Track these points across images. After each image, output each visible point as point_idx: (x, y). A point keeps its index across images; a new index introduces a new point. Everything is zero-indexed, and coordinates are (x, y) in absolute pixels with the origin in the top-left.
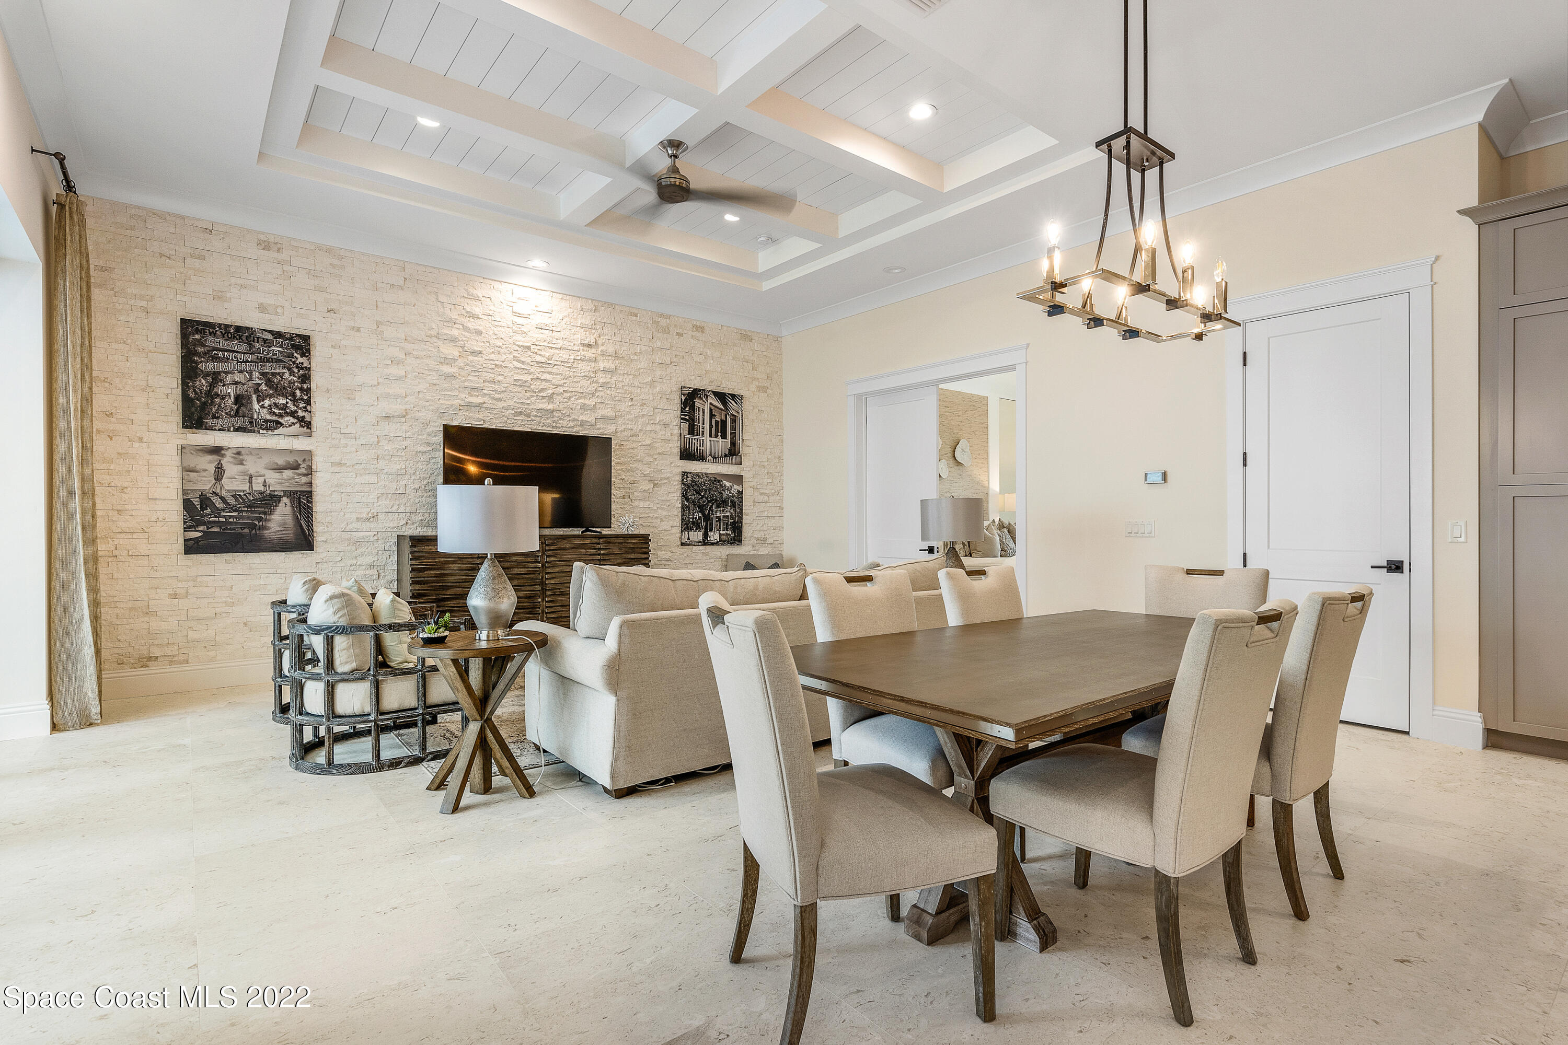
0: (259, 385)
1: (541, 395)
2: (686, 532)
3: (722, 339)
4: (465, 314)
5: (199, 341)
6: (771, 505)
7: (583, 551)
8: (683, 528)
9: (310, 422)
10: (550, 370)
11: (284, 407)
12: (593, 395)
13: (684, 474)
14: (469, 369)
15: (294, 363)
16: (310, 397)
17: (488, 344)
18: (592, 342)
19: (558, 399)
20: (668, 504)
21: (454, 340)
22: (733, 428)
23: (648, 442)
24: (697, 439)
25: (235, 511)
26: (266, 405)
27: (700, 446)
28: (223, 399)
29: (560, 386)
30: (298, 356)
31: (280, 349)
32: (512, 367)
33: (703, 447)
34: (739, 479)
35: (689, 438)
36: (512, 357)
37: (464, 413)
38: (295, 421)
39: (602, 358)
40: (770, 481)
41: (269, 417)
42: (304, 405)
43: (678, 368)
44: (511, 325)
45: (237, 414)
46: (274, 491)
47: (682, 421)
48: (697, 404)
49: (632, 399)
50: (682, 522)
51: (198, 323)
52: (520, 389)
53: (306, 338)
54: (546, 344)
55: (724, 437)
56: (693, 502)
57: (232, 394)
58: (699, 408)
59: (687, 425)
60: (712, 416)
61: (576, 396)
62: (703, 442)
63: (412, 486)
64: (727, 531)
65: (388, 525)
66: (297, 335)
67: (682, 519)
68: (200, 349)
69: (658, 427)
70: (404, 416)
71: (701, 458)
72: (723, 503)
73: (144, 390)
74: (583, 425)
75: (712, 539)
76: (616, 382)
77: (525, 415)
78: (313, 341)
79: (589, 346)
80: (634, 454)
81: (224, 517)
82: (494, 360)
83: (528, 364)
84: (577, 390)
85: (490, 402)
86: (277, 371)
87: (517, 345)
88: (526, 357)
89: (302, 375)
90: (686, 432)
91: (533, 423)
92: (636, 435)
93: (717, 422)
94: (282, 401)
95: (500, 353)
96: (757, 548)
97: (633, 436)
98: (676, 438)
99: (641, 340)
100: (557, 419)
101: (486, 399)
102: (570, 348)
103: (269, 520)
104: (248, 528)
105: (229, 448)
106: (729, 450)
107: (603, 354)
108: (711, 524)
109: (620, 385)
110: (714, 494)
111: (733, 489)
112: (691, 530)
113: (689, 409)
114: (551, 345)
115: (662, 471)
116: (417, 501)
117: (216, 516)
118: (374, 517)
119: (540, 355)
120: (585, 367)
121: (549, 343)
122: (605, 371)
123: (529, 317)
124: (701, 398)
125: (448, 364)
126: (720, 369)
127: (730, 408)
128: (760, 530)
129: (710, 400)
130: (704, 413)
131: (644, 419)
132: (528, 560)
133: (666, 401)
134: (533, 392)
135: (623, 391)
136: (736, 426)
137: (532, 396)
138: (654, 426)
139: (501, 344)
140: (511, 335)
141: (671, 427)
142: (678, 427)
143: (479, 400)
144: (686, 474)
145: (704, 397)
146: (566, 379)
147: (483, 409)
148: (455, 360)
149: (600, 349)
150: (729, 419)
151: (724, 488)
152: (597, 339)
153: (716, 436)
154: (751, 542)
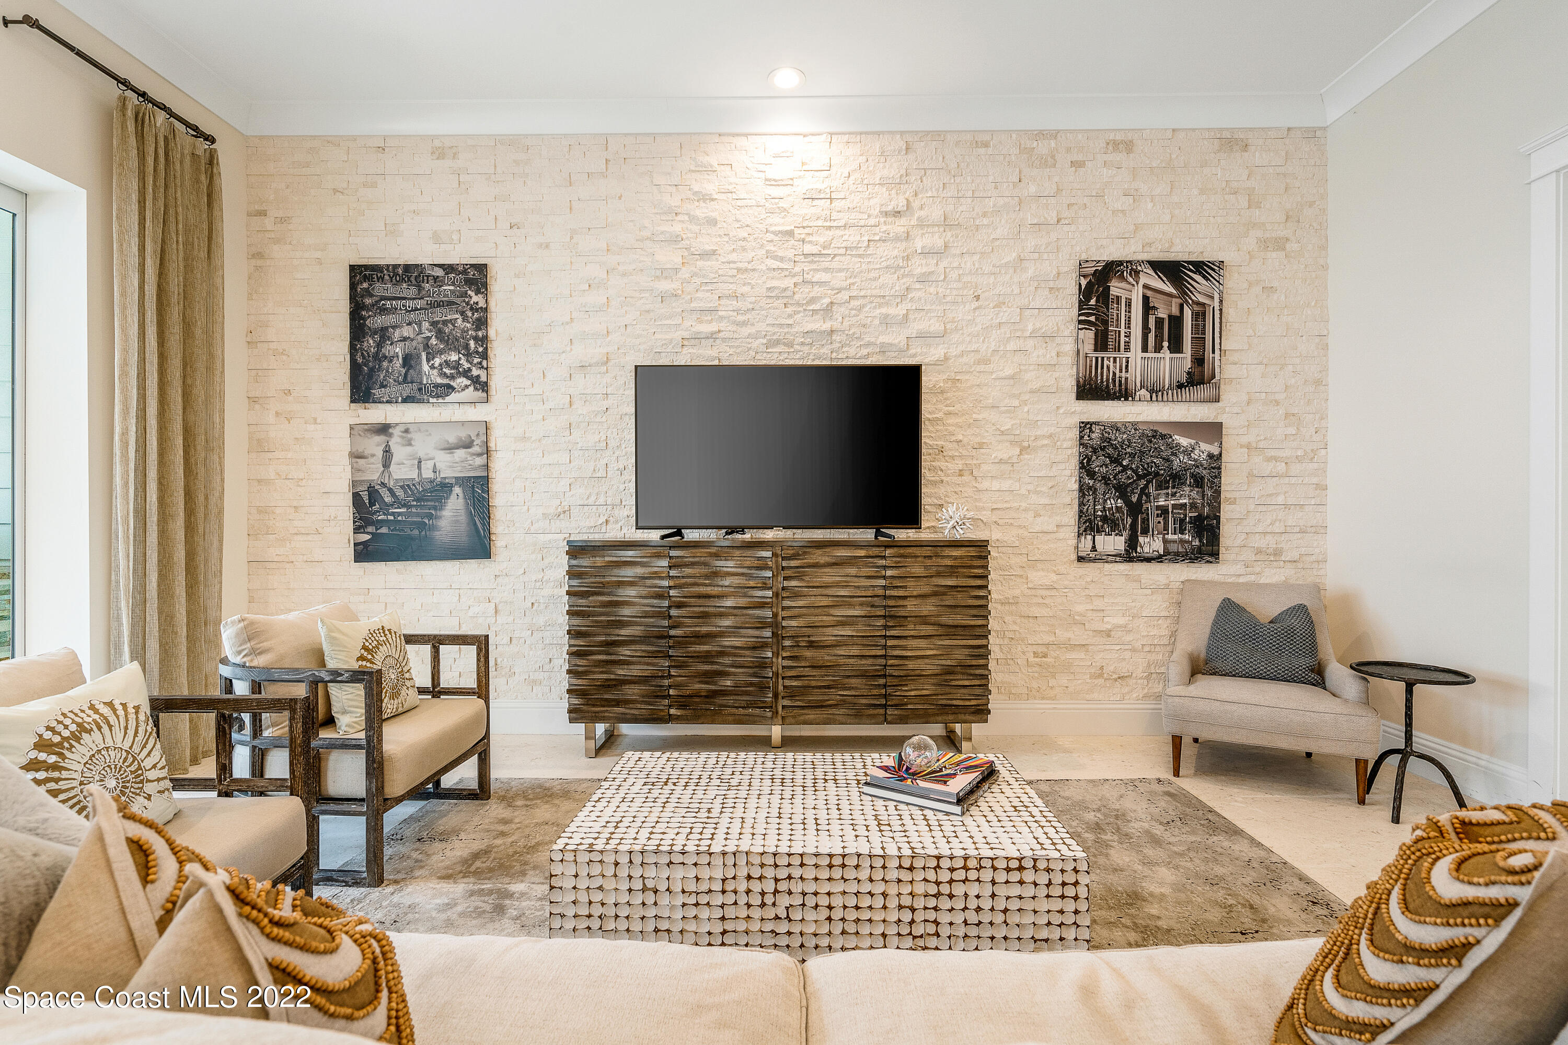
0: (429, 338)
1: (811, 308)
2: (1089, 537)
3: (1174, 156)
4: (692, 197)
5: (367, 290)
6: (1293, 480)
7: (853, 571)
8: (1082, 529)
9: (486, 383)
10: (826, 264)
11: (458, 364)
12: (903, 297)
13: (1086, 427)
14: (698, 280)
15: (468, 304)
16: (486, 349)
17: (726, 239)
18: (901, 204)
19: (839, 311)
20: (1050, 484)
21: (675, 239)
22: (1200, 329)
23: (1008, 371)
24: (1115, 359)
25: (404, 506)
26: (437, 365)
27: (1121, 371)
28: (391, 361)
29: (845, 289)
30: (472, 294)
31: (452, 288)
32: (764, 268)
33: (1127, 372)
34: (1214, 430)
36: (764, 252)
37: (690, 351)
38: (469, 382)
39: (921, 232)
40: (1291, 430)
41: (439, 380)
42: (479, 360)
43: (1073, 227)
44: (763, 202)
45: (405, 380)
46: (445, 478)
47: (1080, 326)
48: (1114, 291)
49: (977, 298)
50: (1080, 517)
51: (366, 267)
52: (777, 303)
53: (482, 268)
54: (820, 223)
55: (1176, 346)
56: (1104, 478)
57: (400, 355)
58: (1117, 297)
59: (1090, 334)
60: (1147, 308)
61: (871, 302)
62: (1127, 362)
63: (613, 466)
64: (1182, 534)
65: (579, 524)
66: (472, 266)
67: (1081, 511)
68: (368, 301)
69: (1030, 343)
70: (605, 363)
71: (1124, 394)
72: (1176, 479)
73: (318, 360)
74: (883, 352)
75: (1146, 550)
76: (947, 270)
77: (785, 344)
78: (492, 272)
79: (897, 214)
81: (393, 514)
82: (734, 262)
83: (790, 260)
84: (875, 292)
85: (730, 328)
86: (449, 317)
87: (774, 233)
88: (788, 249)
89: (477, 319)
90: (1088, 347)
91: (798, 356)
92: (986, 361)
93: (1159, 322)
94: (454, 357)
95: (744, 249)
96: (1258, 569)
97: (979, 362)
98: (1068, 359)
99: (996, 188)
100: (838, 345)
101: (723, 325)
102: (862, 223)
103: (440, 517)
104: (418, 528)
105: (397, 424)
106: (1189, 373)
107: (921, 224)
108: (1146, 521)
109: (954, 275)
110: (1152, 462)
111: (1196, 452)
112: (1098, 531)
113: (1097, 301)
114: (828, 224)
115: (1039, 423)
116: (622, 487)
117: (384, 514)
118: (564, 512)
119: (810, 242)
120: (889, 252)
121: (825, 220)
122: (925, 253)
123: (791, 182)
124: (1122, 278)
125: (666, 278)
126: (1169, 217)
127: (1192, 289)
128: (1265, 533)
129: (1143, 280)
130: (1130, 305)
131: (1003, 330)
132: (752, 583)
133: (1047, 292)
134: (798, 304)
135: (960, 285)
136: (1205, 325)
137: (796, 313)
138: (1022, 340)
139: (746, 235)
140: (763, 216)
141: (1058, 340)
142: (1071, 340)
143: (713, 327)
144: (1088, 426)
145: (1131, 275)
146: (855, 277)
147: (718, 341)
148: (676, 270)
149: (916, 216)
150: (1188, 313)
151: (1175, 449)
152: (911, 199)
153: (1158, 349)
154: (1242, 558)
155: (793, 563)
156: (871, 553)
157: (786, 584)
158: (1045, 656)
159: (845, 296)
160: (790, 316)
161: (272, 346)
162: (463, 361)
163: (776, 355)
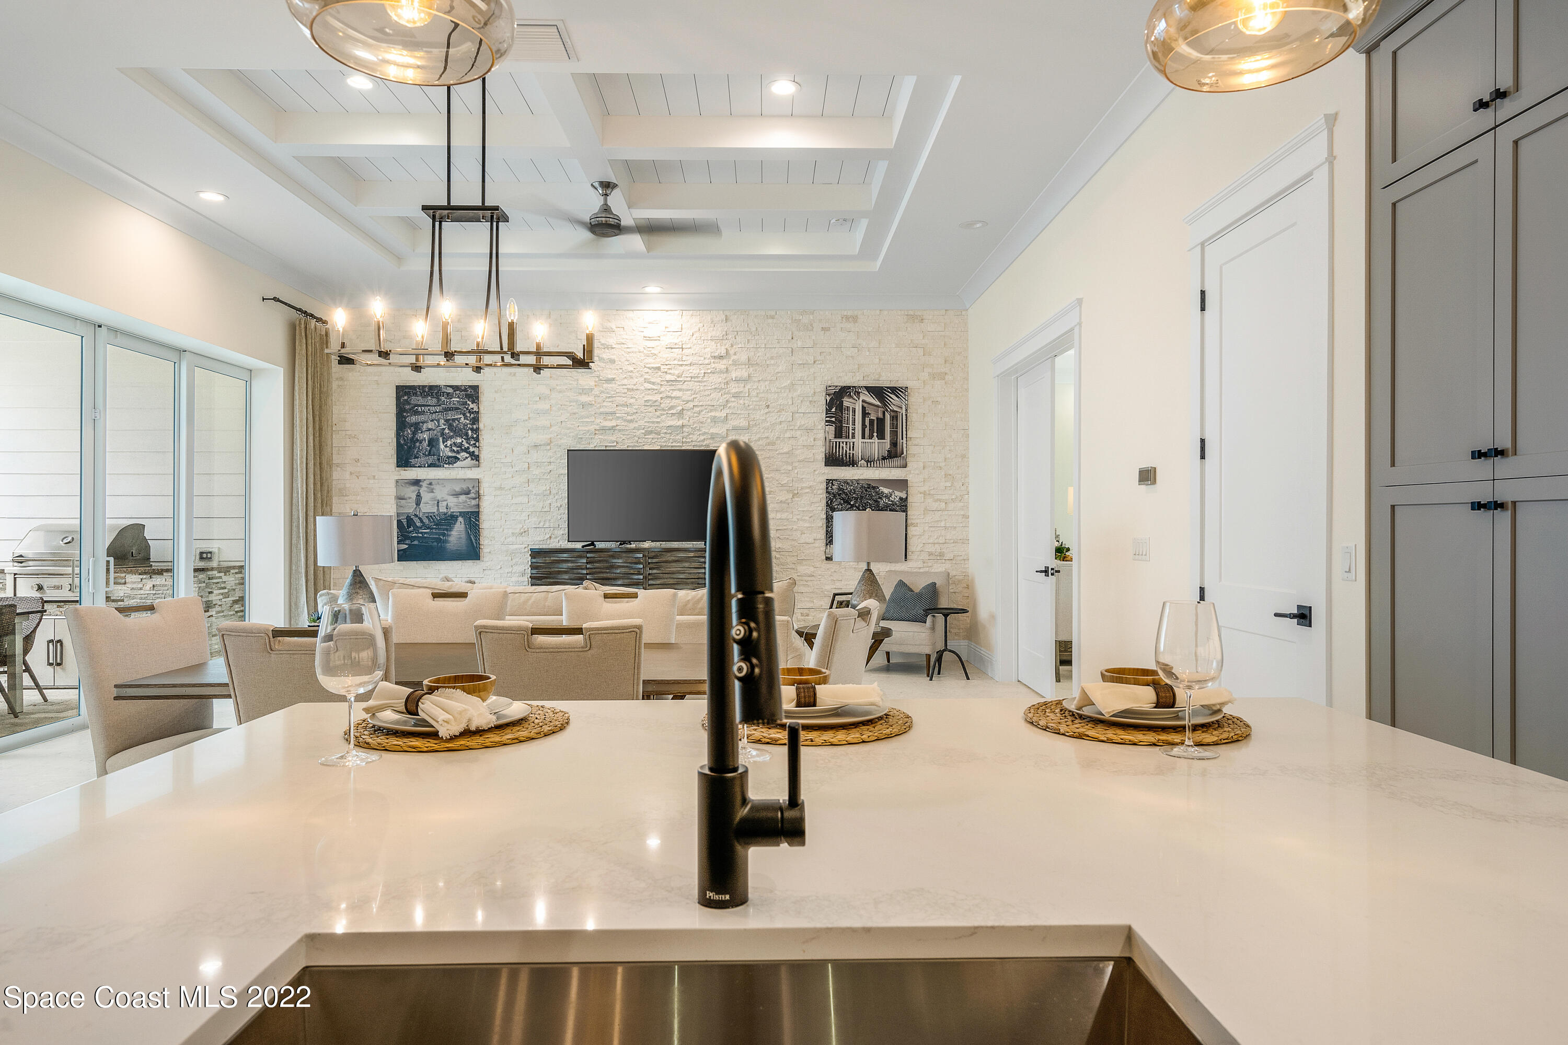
0: (444, 429)
1: (671, 412)
3: (881, 325)
4: (601, 346)
5: (406, 400)
6: (950, 513)
8: (828, 541)
9: (478, 456)
10: (680, 387)
11: (461, 445)
12: (724, 406)
13: (829, 482)
14: (604, 395)
15: (467, 409)
16: (478, 435)
17: (621, 371)
18: (723, 352)
19: (688, 414)
20: (810, 515)
21: (591, 372)
22: (894, 426)
23: (785, 450)
24: (846, 442)
25: (428, 528)
26: (448, 445)
27: (850, 450)
28: (421, 443)
29: (691, 401)
30: (470, 403)
31: (458, 399)
32: (643, 388)
33: (853, 450)
34: (903, 484)
35: (836, 442)
36: (643, 379)
37: (600, 437)
38: (468, 455)
39: (735, 368)
40: (948, 484)
41: (450, 454)
42: (474, 442)
43: (823, 366)
44: (642, 350)
45: (430, 454)
46: (453, 512)
47: (827, 424)
48: (845, 404)
49: (768, 407)
50: (827, 534)
51: (406, 387)
52: (651, 409)
53: (475, 388)
54: (676, 362)
55: (881, 436)
57: (427, 439)
58: (848, 407)
59: (833, 428)
60: (865, 414)
61: (706, 409)
62: (854, 444)
63: (554, 505)
65: (535, 539)
66: (470, 386)
67: (827, 531)
68: (407, 407)
69: (799, 433)
70: (549, 444)
71: (852, 463)
73: (376, 441)
74: (713, 438)
76: (750, 390)
77: (656, 433)
78: (482, 391)
79: (721, 357)
80: (770, 464)
81: (421, 533)
82: (626, 385)
83: (658, 384)
84: (709, 403)
85: (623, 424)
86: (456, 417)
87: (648, 368)
88: (657, 378)
89: (473, 418)
90: (831, 436)
91: (663, 440)
92: (773, 444)
93: (871, 421)
94: (459, 440)
95: (632, 378)
96: (930, 564)
97: (769, 444)
98: (820, 443)
99: (778, 343)
100: (686, 434)
101: (619, 422)
102: (700, 362)
103: (450, 535)
104: (437, 542)
105: (425, 480)
106: (888, 451)
107: (735, 363)
109: (754, 393)
110: (868, 502)
111: (893, 496)
113: (836, 409)
114: (681, 363)
115: (804, 479)
116: (559, 517)
117: (416, 533)
118: (525, 532)
119: (670, 374)
120: (716, 379)
121: (679, 360)
122: (737, 380)
123: (659, 338)
124: (850, 396)
125: (585, 394)
126: (877, 360)
127: (890, 403)
128: (934, 543)
129: (862, 397)
130: (855, 412)
131: (782, 426)
132: (632, 571)
133: (808, 403)
134: (663, 410)
135: (757, 399)
136: (897, 423)
137: (662, 415)
138: (794, 431)
139: (633, 369)
140: (642, 358)
141: (815, 431)
142: (823, 431)
143: (613, 423)
144: (831, 482)
145: (855, 395)
146: (696, 394)
147: (616, 431)
148: (592, 390)
149: (732, 358)
150: (888, 416)
151: (881, 495)
152: (729, 349)
153: (871, 437)
154: (921, 558)
155: (654, 560)
156: (697, 555)
157: (650, 572)
158: (808, 615)
159: (690, 405)
160: (658, 417)
161: (348, 433)
162: (464, 443)
163: (650, 440)
